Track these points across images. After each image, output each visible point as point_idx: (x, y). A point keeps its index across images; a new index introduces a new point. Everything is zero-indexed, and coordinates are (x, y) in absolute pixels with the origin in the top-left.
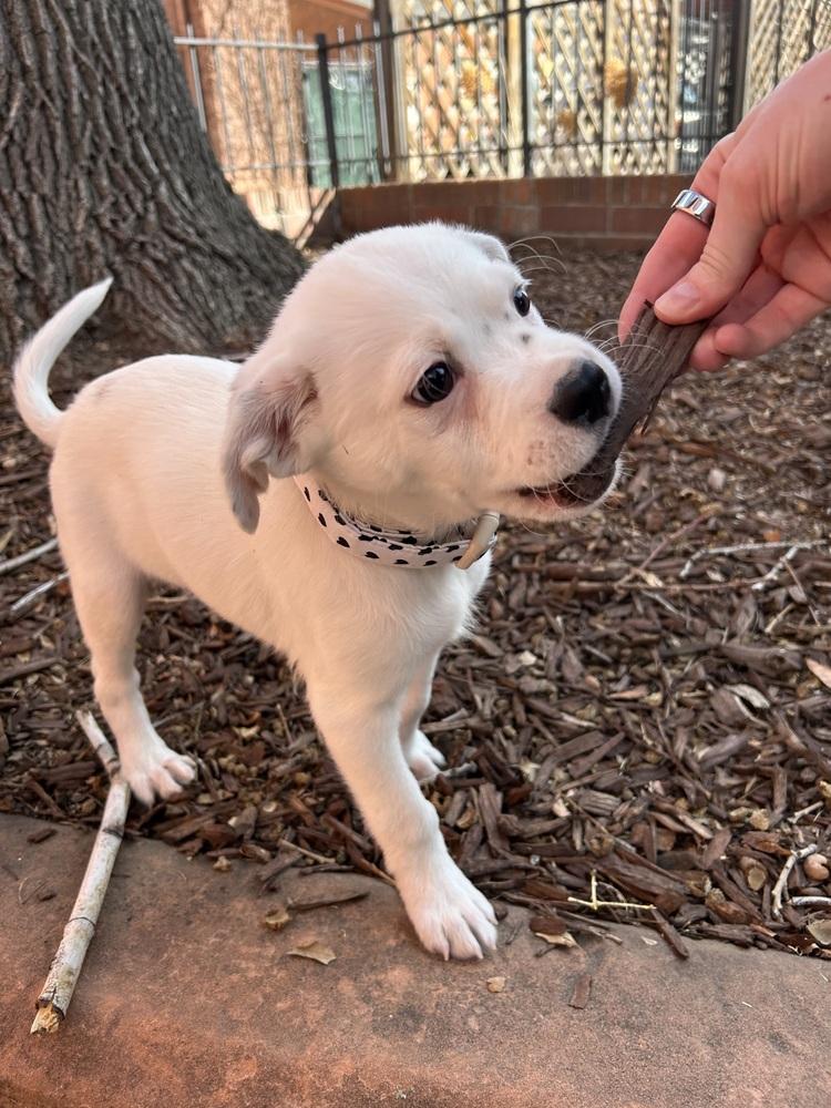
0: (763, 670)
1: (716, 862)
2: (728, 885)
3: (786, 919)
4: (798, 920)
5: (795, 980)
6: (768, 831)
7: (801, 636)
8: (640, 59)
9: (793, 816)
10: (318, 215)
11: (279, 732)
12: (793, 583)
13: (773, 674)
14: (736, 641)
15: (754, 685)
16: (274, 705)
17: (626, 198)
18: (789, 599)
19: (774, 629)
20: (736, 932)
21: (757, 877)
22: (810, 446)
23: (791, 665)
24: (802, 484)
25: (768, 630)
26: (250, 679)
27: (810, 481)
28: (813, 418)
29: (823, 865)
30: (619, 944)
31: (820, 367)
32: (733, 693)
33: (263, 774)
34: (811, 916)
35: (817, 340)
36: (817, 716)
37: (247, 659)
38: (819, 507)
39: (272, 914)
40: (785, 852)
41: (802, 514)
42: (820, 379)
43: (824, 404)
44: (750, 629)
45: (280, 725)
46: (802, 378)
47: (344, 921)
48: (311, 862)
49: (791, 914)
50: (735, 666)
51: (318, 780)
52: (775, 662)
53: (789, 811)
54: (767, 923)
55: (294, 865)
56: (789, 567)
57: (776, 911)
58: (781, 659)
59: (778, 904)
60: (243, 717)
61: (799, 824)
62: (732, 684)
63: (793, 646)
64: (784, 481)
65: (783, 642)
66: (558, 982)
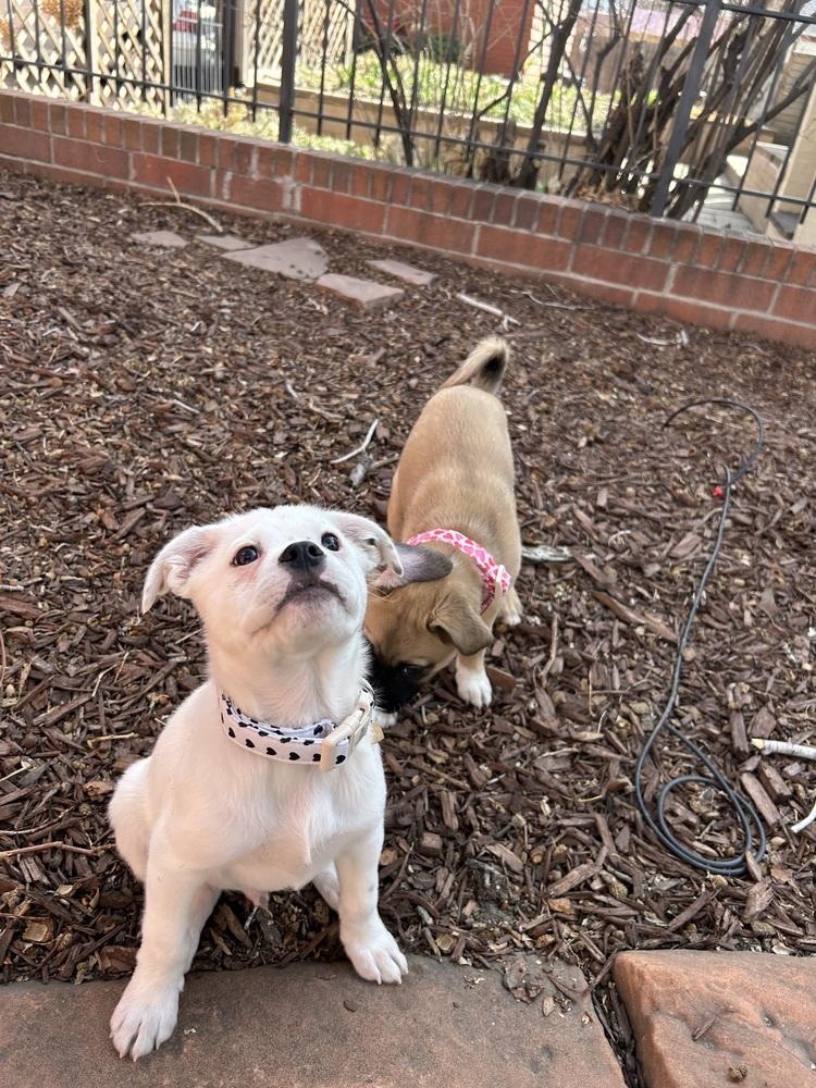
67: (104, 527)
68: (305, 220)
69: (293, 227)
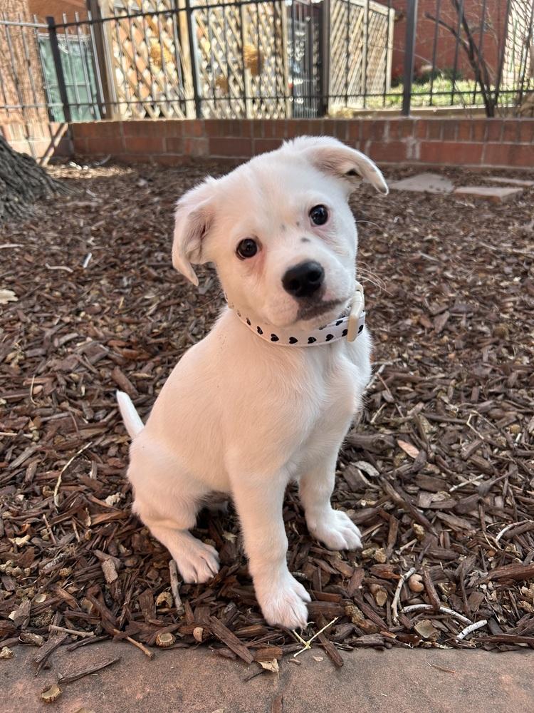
0: (372, 451)
1: (356, 590)
2: (364, 606)
3: (401, 624)
4: (408, 623)
5: (411, 669)
6: (385, 563)
7: (392, 425)
8: (265, 44)
9: (398, 549)
10: (57, 142)
11: (45, 537)
12: (385, 389)
13: (378, 452)
14: (354, 431)
15: (368, 461)
16: (40, 517)
17: (263, 134)
18: (383, 400)
19: (376, 421)
20: (373, 639)
21: (382, 597)
22: (386, 297)
23: (389, 445)
24: (383, 322)
25: (372, 421)
26: (21, 497)
27: (388, 319)
28: (386, 278)
29: (420, 582)
30: (299, 665)
31: (387, 244)
32: (356, 467)
33: (35, 572)
34: (416, 618)
35: (384, 227)
36: (407, 477)
37: (18, 481)
38: (395, 337)
39: (47, 690)
40: (397, 577)
41: (385, 342)
42: (388, 252)
43: (391, 269)
44: (361, 422)
45: (46, 531)
46: (377, 252)
47: (103, 685)
48: (75, 638)
49: (404, 619)
50: (355, 449)
51: (77, 573)
52: (379, 444)
53: (397, 546)
54: (391, 629)
55: (62, 644)
56: (381, 378)
57: (395, 619)
58: (382, 442)
59: (396, 614)
60: (16, 529)
61: (402, 554)
62: (355, 461)
63: (388, 432)
64: (373, 320)
65: (382, 429)
66: (260, 704)
67: (423, 327)
68: (423, 164)
69: (415, 169)
